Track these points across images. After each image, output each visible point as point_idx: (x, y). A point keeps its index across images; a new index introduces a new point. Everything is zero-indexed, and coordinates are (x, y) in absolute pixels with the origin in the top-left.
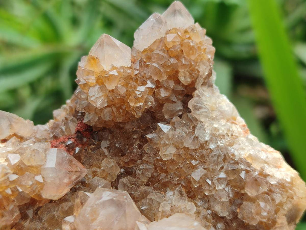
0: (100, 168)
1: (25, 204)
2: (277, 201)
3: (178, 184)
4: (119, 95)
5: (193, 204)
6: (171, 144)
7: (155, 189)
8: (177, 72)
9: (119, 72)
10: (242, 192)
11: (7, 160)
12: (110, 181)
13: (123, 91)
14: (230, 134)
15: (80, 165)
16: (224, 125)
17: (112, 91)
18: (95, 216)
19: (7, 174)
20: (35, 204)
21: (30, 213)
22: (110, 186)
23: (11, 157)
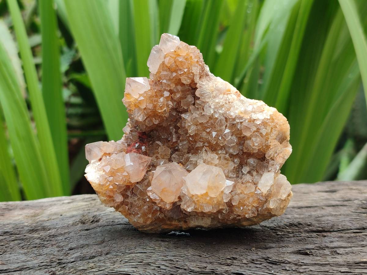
0: (159, 153)
1: (124, 190)
2: (264, 134)
3: (203, 147)
4: (150, 109)
5: (215, 154)
6: (192, 124)
7: (192, 154)
8: (180, 79)
9: (144, 97)
10: (242, 136)
11: (104, 171)
12: (167, 159)
13: (150, 106)
14: (227, 102)
15: (146, 157)
16: (222, 98)
17: (145, 109)
18: (160, 182)
19: (106, 178)
20: (130, 188)
21: (129, 193)
22: (168, 162)
23: (105, 168)
